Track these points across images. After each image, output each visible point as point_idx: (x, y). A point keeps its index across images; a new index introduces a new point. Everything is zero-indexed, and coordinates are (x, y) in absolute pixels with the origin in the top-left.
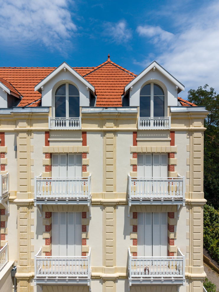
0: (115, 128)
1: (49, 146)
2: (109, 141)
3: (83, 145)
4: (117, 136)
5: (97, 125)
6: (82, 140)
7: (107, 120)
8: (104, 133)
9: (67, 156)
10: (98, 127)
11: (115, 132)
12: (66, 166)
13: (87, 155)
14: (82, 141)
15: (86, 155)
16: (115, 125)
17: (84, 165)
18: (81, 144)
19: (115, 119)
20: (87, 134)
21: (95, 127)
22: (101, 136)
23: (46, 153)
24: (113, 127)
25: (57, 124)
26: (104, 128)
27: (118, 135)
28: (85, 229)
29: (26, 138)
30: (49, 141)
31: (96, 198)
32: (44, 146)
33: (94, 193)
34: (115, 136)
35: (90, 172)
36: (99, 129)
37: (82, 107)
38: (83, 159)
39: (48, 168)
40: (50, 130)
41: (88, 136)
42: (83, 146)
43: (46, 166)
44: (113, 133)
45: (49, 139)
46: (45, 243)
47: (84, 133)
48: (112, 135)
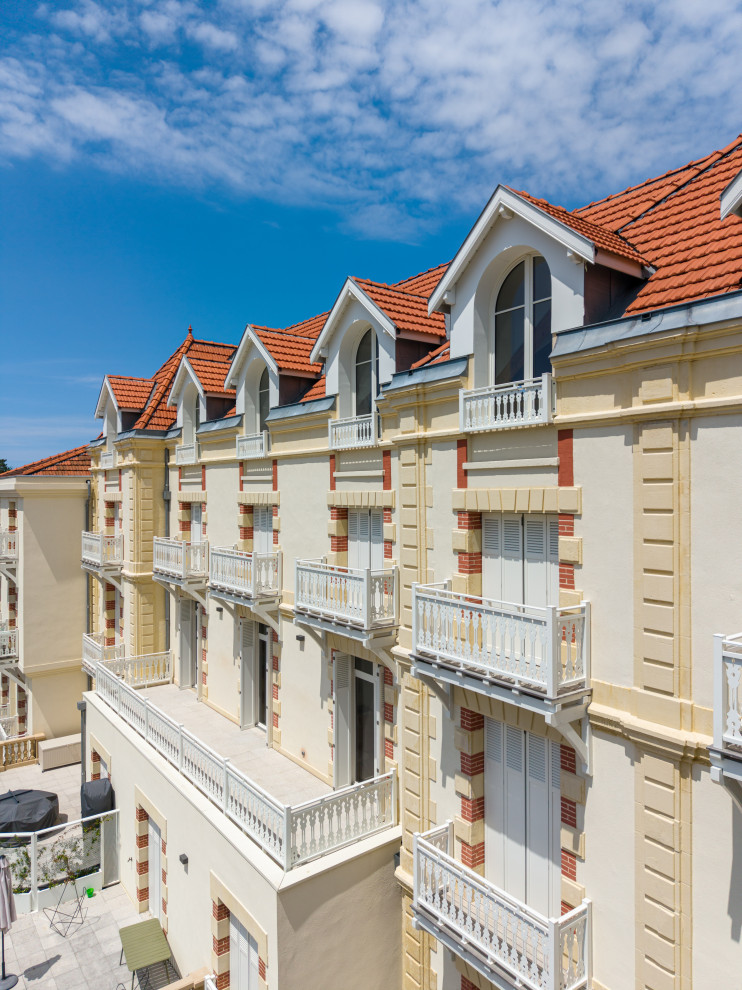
0: (683, 402)
1: (466, 487)
2: (658, 464)
3: (561, 483)
4: (694, 437)
5: (611, 398)
6: (556, 464)
7: (645, 368)
8: (634, 426)
9: (523, 524)
10: (616, 404)
11: (683, 422)
12: (521, 561)
13: (576, 521)
14: (558, 469)
15: (572, 524)
16: (682, 389)
17: (563, 563)
18: (554, 477)
19: (680, 362)
20: (574, 440)
21: (603, 407)
22: (627, 444)
23: (459, 512)
24: (670, 399)
25: (500, 410)
26: (638, 407)
27: (701, 432)
28: (571, 814)
29: (414, 464)
30: (466, 472)
31: (608, 704)
32: (456, 489)
33: (601, 681)
34: (682, 438)
35: (585, 591)
36: (618, 411)
37: (559, 334)
38: (562, 538)
39: (472, 563)
40: (467, 434)
41: (579, 445)
42: (562, 488)
43: (460, 553)
44: (673, 427)
45: (466, 466)
46: (460, 808)
47: (566, 433)
48: (664, 435)
